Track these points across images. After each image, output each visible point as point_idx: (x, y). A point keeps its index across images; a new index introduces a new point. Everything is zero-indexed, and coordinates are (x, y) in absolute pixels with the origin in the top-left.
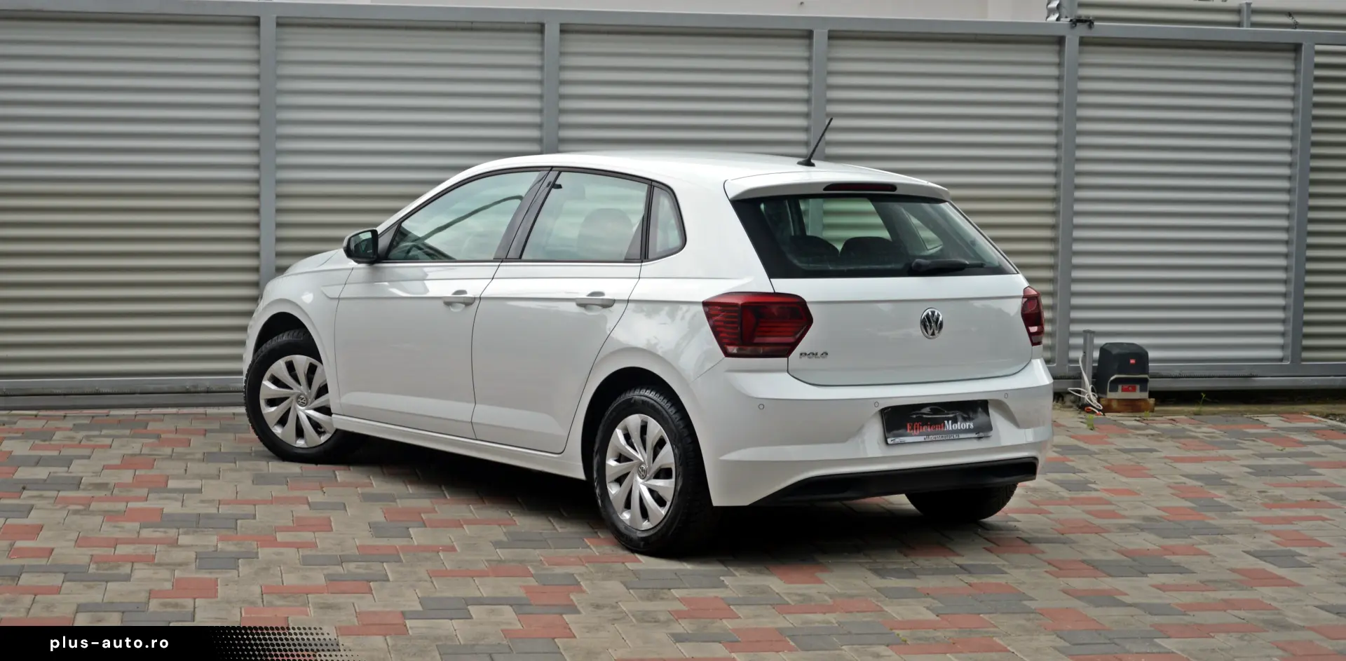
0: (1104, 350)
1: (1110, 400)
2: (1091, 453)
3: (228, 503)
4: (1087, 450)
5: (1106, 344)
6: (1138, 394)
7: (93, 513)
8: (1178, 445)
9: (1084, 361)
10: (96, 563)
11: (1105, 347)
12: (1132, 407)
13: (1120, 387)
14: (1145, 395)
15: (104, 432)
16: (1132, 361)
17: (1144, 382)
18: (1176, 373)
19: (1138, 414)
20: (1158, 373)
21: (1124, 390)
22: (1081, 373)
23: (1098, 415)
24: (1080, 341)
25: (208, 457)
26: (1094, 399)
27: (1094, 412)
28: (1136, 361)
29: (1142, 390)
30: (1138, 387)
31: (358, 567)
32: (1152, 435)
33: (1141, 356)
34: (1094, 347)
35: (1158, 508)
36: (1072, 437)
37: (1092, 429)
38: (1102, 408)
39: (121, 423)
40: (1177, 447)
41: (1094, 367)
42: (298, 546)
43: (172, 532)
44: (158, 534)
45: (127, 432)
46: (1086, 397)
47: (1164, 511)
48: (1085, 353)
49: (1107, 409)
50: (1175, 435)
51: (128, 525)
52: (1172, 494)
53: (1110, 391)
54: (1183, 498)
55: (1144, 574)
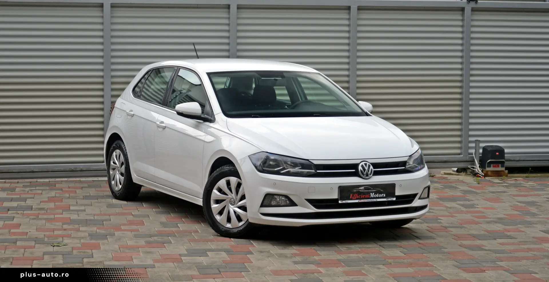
0: (484, 149)
1: (488, 171)
2: (477, 193)
3: (98, 215)
4: (476, 192)
5: (486, 146)
6: (500, 169)
7: (41, 219)
8: (517, 190)
9: (475, 154)
10: (46, 237)
11: (485, 147)
12: (498, 174)
13: (492, 165)
14: (503, 169)
15: (37, 188)
16: (497, 154)
17: (502, 163)
18: (518, 159)
19: (500, 178)
20: (509, 159)
21: (494, 167)
22: (474, 159)
23: (482, 178)
24: (473, 145)
25: (85, 197)
26: (480, 171)
27: (480, 177)
28: (499, 154)
29: (502, 166)
30: (500, 165)
31: (158, 238)
32: (506, 186)
33: (501, 151)
34: (480, 148)
35: (504, 215)
36: (469, 187)
37: (478, 184)
38: (484, 175)
39: (43, 184)
40: (517, 191)
41: (480, 157)
42: (131, 231)
43: (77, 226)
44: (71, 227)
45: (48, 188)
46: (476, 170)
47: (507, 215)
48: (476, 150)
49: (486, 175)
50: (515, 186)
51: (57, 224)
52: (511, 209)
53: (487, 167)
54: (516, 210)
55: (495, 239)
